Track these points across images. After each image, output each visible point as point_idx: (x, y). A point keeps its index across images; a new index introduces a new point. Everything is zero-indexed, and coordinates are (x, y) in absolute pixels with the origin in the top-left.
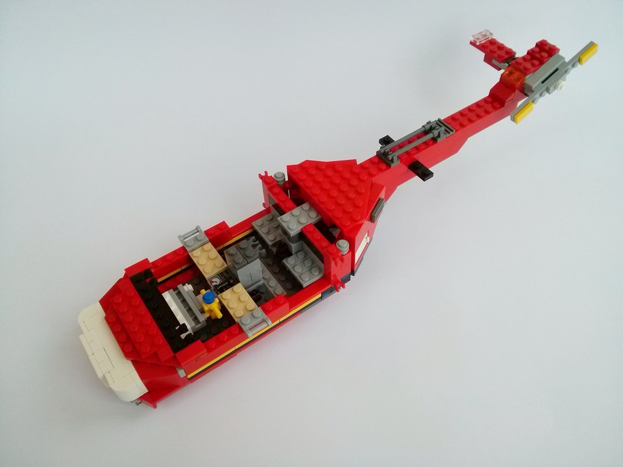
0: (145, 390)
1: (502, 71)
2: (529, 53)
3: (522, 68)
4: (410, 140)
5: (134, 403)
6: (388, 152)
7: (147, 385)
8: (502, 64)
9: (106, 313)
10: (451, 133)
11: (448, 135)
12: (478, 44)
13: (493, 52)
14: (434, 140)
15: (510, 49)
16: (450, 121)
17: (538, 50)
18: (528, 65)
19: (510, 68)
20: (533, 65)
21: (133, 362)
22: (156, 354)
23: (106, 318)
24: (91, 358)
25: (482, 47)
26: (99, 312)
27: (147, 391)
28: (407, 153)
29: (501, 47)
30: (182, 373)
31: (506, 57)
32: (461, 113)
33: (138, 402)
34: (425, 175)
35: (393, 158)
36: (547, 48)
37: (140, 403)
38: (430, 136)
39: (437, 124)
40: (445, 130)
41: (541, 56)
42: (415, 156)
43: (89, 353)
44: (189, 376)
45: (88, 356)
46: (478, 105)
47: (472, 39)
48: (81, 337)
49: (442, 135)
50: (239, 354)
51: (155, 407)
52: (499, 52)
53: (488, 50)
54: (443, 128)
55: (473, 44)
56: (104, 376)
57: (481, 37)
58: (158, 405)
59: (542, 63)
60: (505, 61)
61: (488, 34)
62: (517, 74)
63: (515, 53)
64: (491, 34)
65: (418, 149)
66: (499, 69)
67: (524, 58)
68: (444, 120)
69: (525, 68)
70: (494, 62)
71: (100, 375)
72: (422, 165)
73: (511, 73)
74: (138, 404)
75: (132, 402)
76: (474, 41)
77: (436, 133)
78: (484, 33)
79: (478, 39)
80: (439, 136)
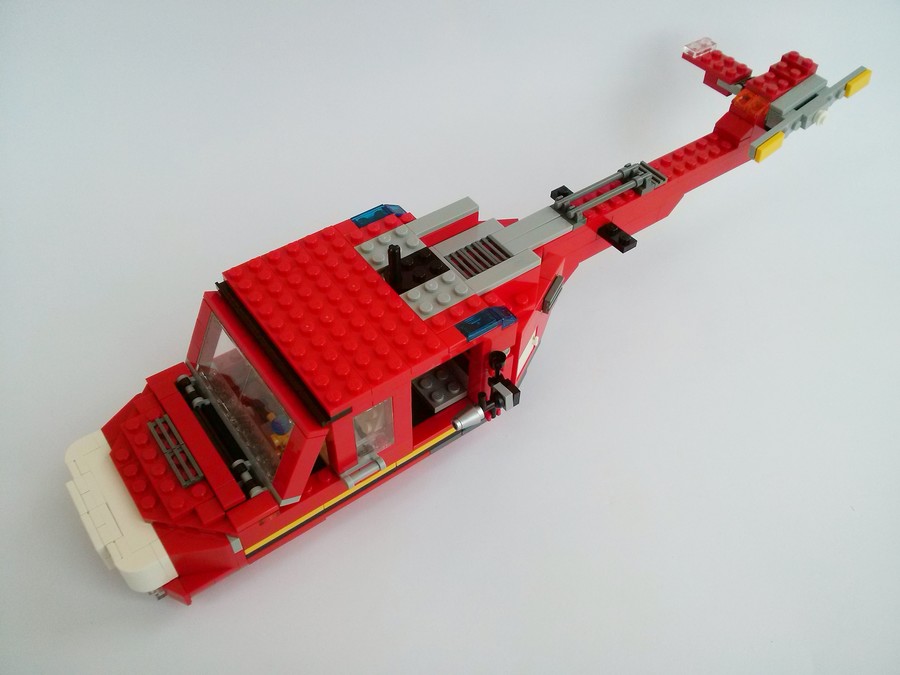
0: (173, 574)
1: (733, 96)
2: (771, 69)
3: (764, 90)
4: (599, 191)
5: (153, 596)
6: (568, 207)
7: (178, 565)
8: (732, 86)
9: (111, 446)
10: (662, 182)
11: (657, 185)
12: (695, 57)
13: (718, 69)
14: (637, 191)
15: (743, 65)
16: (659, 165)
17: (785, 65)
18: (773, 87)
19: (746, 91)
20: (781, 87)
21: (156, 526)
22: (194, 513)
23: (114, 456)
24: (85, 519)
25: (701, 62)
26: (102, 446)
27: (176, 575)
28: (596, 209)
29: (729, 62)
30: (236, 545)
31: (738, 75)
32: (675, 156)
33: (160, 594)
34: (624, 243)
35: (576, 215)
36: (799, 63)
37: (164, 596)
38: (630, 184)
39: (640, 169)
40: (653, 178)
41: (792, 74)
42: (608, 216)
43: (82, 509)
44: (248, 551)
45: (79, 516)
46: (698, 144)
47: (686, 50)
48: (70, 485)
49: (648, 184)
50: (331, 518)
51: (188, 602)
52: (726, 69)
53: (711, 66)
54: (650, 175)
55: (687, 57)
56: (106, 549)
57: (698, 47)
58: (196, 599)
59: (792, 84)
60: (736, 82)
61: (709, 43)
62: (756, 99)
63: (751, 72)
64: (714, 44)
65: (611, 203)
66: (728, 94)
67: (765, 77)
68: (651, 164)
69: (768, 90)
70: (720, 83)
71: (99, 547)
72: (620, 230)
73: (747, 99)
74: (159, 598)
75: (150, 593)
76: (689, 52)
77: (640, 179)
78: (703, 42)
79: (695, 49)
80: (644, 185)
